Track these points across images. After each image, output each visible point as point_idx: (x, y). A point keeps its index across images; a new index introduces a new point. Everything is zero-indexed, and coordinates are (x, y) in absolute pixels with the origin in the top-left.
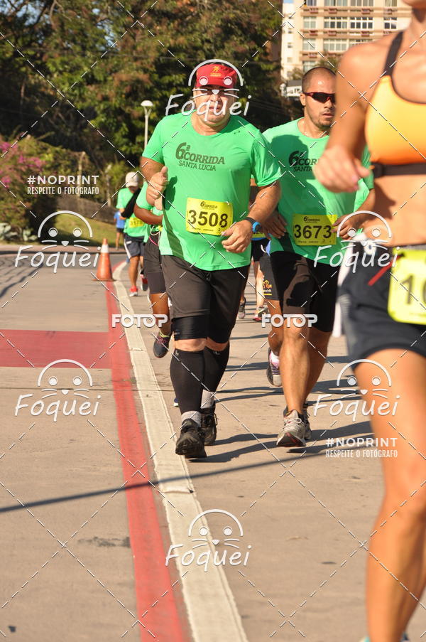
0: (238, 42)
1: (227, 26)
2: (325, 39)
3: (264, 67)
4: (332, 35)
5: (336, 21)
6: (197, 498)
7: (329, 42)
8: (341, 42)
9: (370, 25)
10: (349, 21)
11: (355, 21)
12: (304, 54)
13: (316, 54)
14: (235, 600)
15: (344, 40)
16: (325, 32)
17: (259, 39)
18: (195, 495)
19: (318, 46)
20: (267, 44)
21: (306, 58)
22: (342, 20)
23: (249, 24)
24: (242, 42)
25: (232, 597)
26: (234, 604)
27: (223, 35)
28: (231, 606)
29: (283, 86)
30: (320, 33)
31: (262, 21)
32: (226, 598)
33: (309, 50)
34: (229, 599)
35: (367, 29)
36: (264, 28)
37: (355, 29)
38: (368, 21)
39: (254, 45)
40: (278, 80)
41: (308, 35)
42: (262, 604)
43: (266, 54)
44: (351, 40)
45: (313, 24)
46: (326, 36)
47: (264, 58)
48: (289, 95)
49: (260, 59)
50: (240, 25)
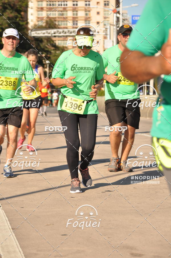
0: (9, 13)
1: (4, 6)
2: (47, 11)
3: (21, 23)
4: (50, 9)
5: (52, 3)
6: (3, 209)
7: (49, 13)
8: (54, 12)
9: (67, 5)
10: (57, 3)
11: (60, 3)
12: (38, 18)
13: (43, 18)
14: (23, 253)
15: (55, 11)
16: (47, 8)
17: (19, 11)
18: (2, 208)
19: (44, 14)
20: (22, 13)
21: (39, 19)
22: (54, 3)
23: (14, 5)
24: (11, 13)
25: (22, 252)
26: (23, 255)
27: (3, 10)
28: (22, 256)
29: (29, 31)
30: (45, 9)
31: (20, 3)
32: (19, 252)
33: (40, 16)
34: (20, 253)
35: (65, 6)
36: (21, 6)
37: (60, 6)
38: (65, 3)
39: (17, 14)
40: (28, 29)
41: (39, 10)
42: (36, 254)
43: (22, 18)
44: (59, 11)
45: (42, 5)
46: (48, 10)
47: (21, 19)
48: (33, 35)
49: (20, 20)
50: (10, 5)
